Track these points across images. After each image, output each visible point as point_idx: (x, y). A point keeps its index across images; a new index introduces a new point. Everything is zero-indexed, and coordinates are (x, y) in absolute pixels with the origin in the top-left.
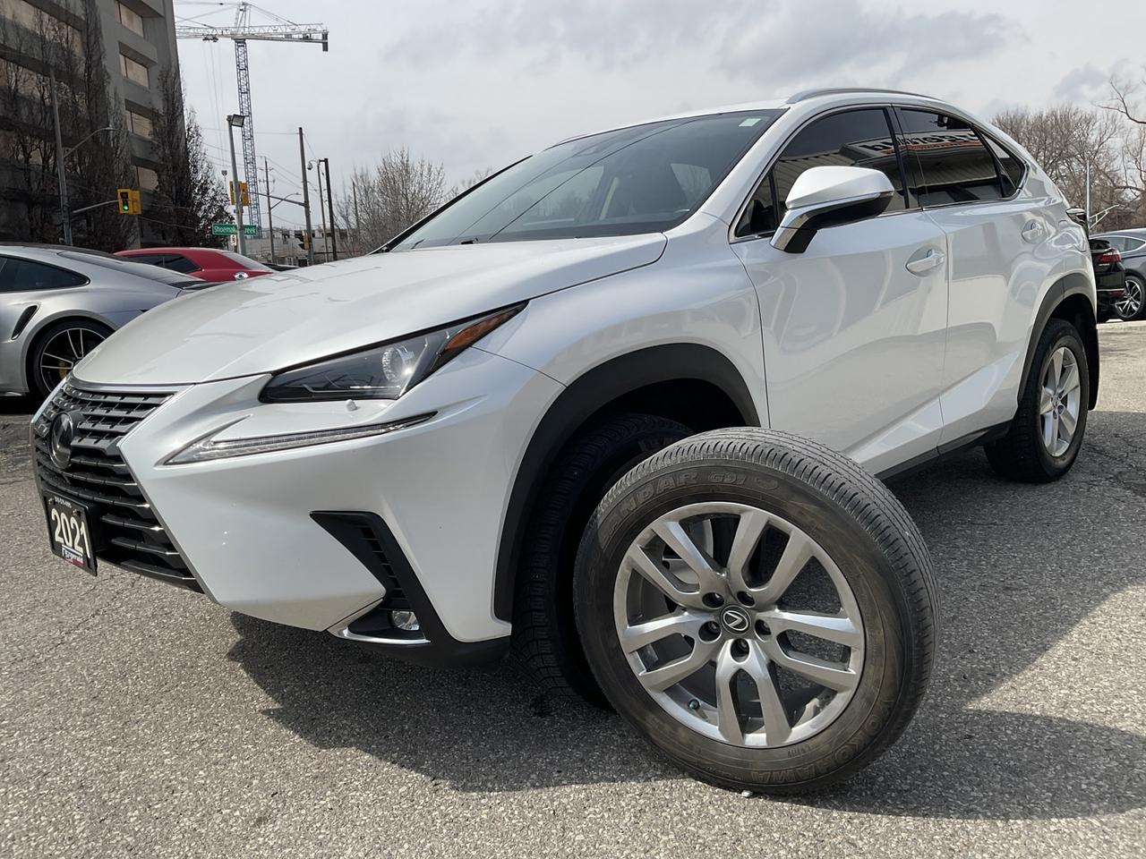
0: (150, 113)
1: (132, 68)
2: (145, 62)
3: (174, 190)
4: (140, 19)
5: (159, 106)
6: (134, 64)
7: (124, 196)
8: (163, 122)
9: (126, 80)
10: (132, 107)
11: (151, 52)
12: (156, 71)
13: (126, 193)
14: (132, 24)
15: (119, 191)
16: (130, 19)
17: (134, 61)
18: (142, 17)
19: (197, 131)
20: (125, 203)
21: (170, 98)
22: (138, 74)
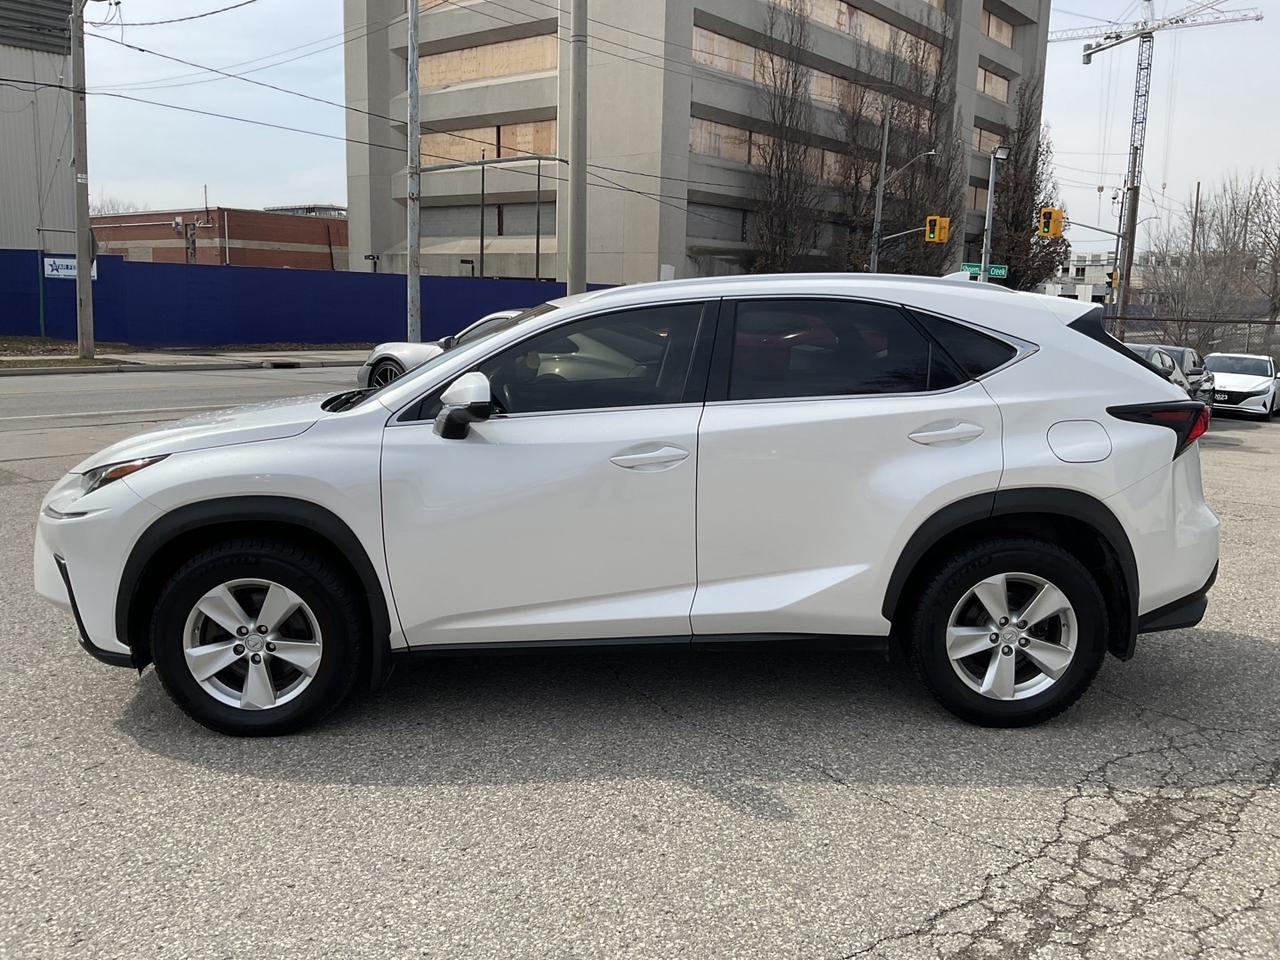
0: (1001, 130)
1: (990, 83)
2: (1006, 74)
3: (1010, 215)
4: (1011, 28)
5: (1012, 122)
6: (994, 76)
7: (933, 224)
8: (1013, 140)
9: (982, 96)
10: (981, 124)
11: (1015, 64)
12: (1017, 83)
13: (935, 220)
14: (1000, 34)
15: (929, 218)
16: (999, 29)
17: (995, 74)
18: (1013, 26)
19: (1048, 147)
20: (932, 231)
21: (1024, 113)
22: (998, 88)
